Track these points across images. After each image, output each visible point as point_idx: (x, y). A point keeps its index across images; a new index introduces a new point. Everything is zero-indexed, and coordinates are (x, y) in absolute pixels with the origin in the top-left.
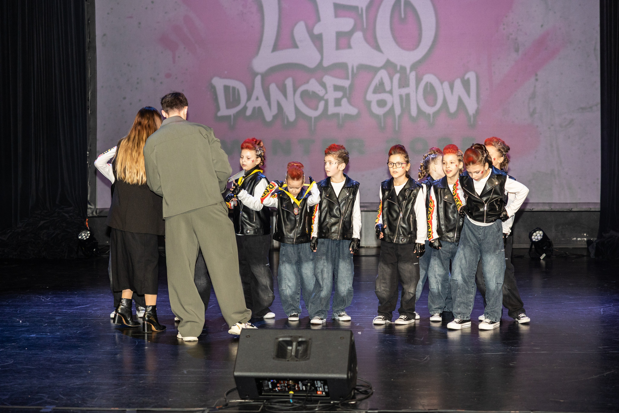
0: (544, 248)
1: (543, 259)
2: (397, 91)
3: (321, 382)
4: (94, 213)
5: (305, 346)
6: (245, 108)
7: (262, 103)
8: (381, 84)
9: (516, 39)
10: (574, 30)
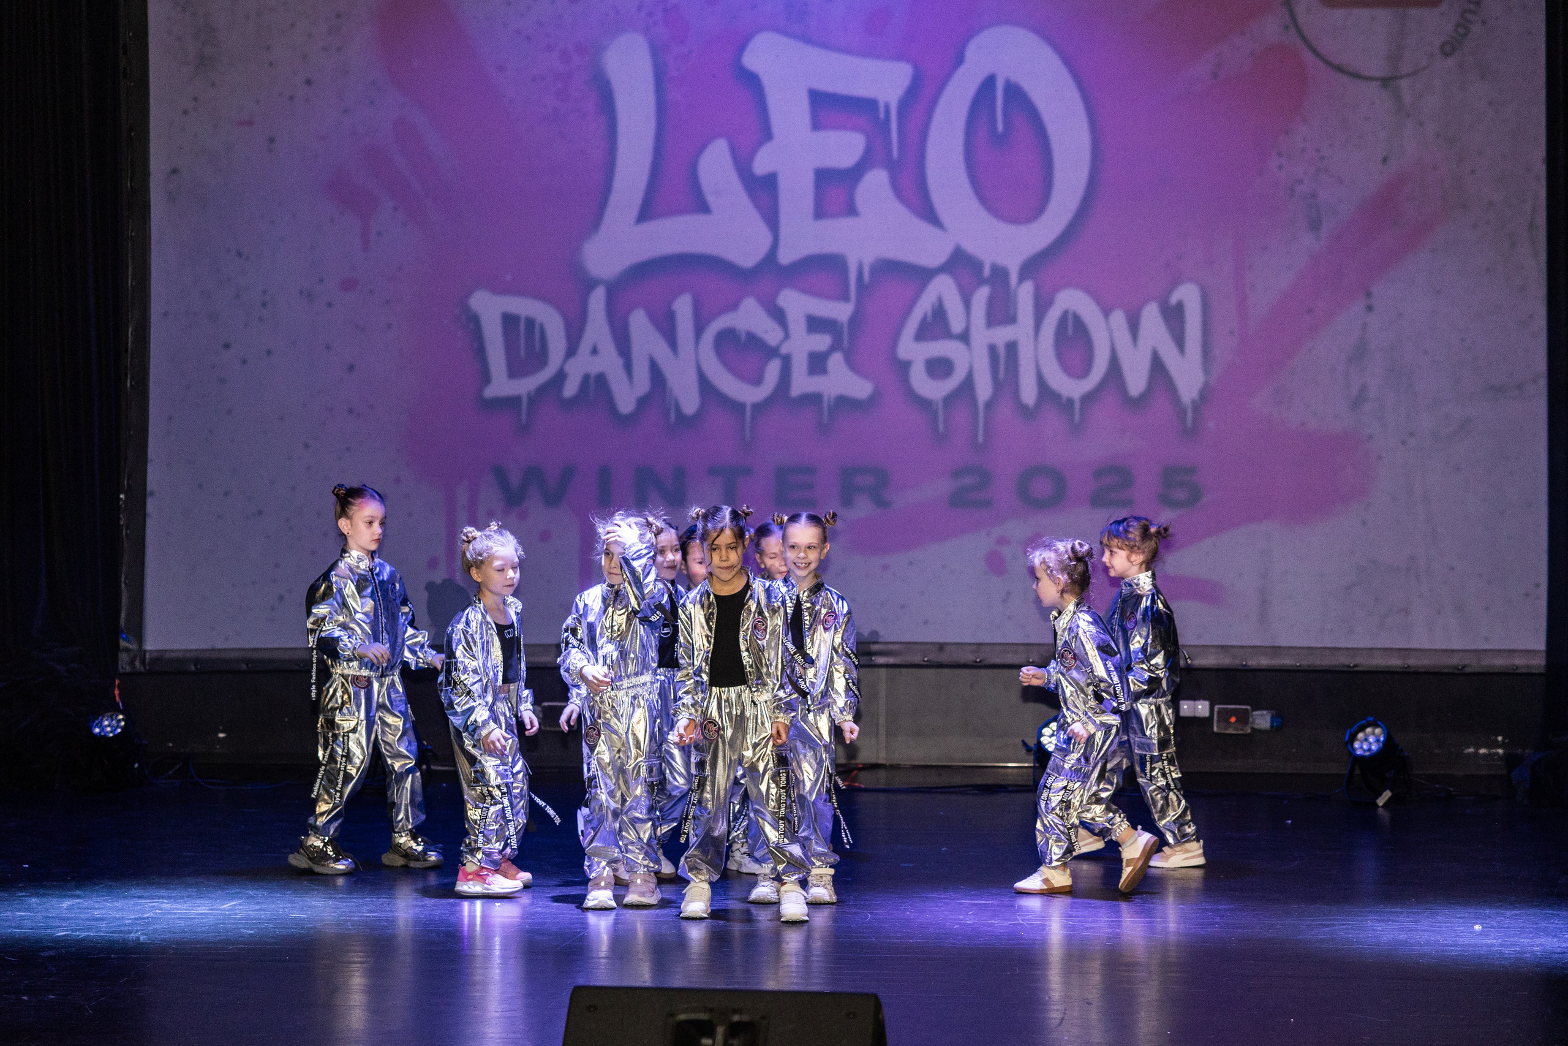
0: (1389, 776)
1: (1385, 805)
2: (982, 335)
4: (137, 664)
5: (750, 1037)
6: (560, 377)
8: (939, 313)
9: (1314, 196)
10: (1473, 172)
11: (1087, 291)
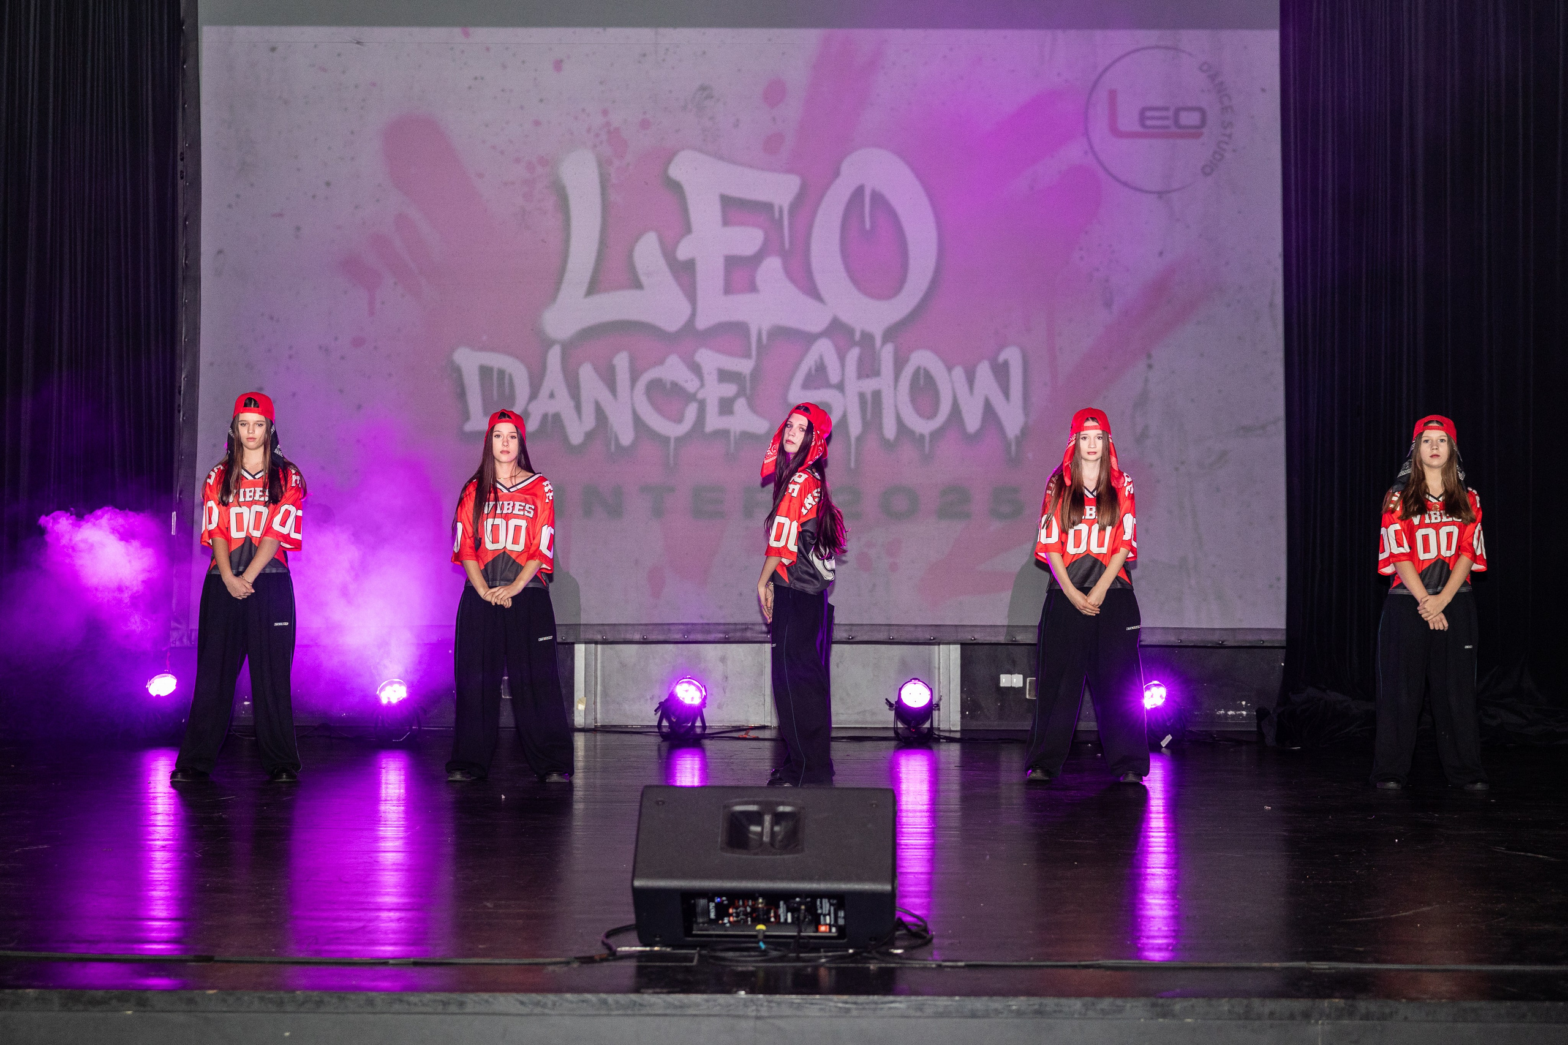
1: (1166, 747)
2: (854, 386)
3: (831, 901)
4: (185, 640)
5: (791, 823)
8: (821, 368)
9: (1107, 281)
10: (1227, 263)
11: (936, 352)
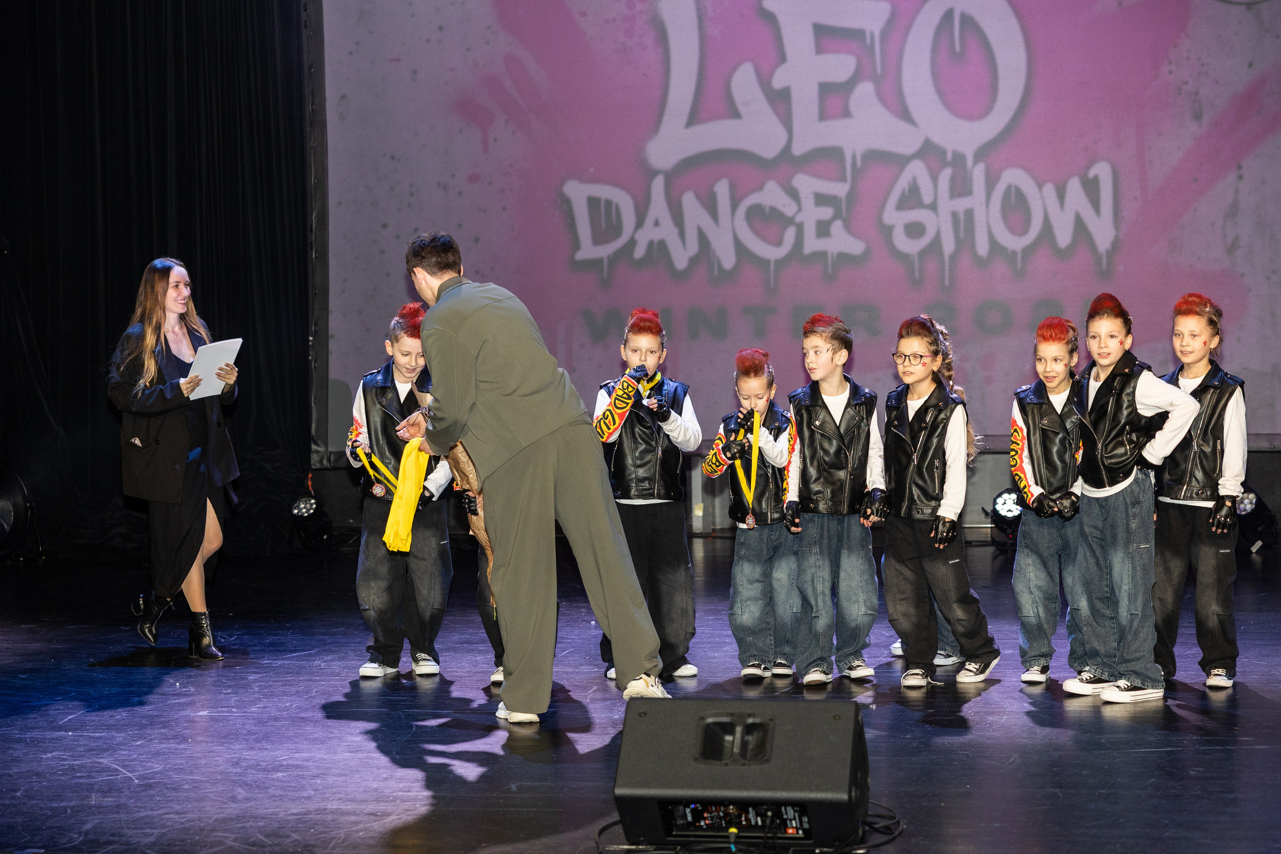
0: (1259, 529)
1: (1257, 552)
2: (947, 205)
3: (795, 808)
4: (325, 462)
5: (761, 734)
6: (632, 243)
7: (667, 232)
8: (914, 189)
9: (1197, 93)
11: (1026, 170)
